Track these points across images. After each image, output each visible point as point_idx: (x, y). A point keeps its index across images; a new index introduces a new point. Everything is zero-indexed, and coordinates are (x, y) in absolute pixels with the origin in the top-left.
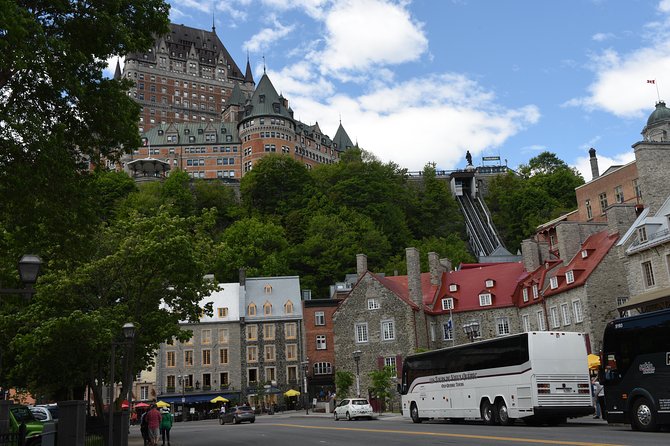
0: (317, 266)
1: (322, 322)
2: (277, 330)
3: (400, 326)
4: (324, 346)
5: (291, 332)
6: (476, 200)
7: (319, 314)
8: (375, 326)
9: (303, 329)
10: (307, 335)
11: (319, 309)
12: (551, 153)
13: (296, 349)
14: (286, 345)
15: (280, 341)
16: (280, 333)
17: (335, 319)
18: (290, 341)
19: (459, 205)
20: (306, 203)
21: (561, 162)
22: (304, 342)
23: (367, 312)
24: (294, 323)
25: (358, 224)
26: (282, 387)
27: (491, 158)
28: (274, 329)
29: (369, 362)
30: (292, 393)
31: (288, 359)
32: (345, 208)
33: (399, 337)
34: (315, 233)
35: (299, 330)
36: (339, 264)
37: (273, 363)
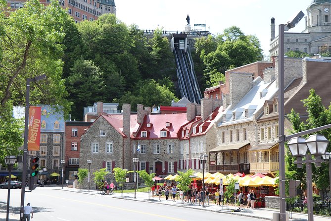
0: (77, 94)
1: (76, 135)
2: (48, 138)
3: (116, 146)
4: (76, 149)
5: (57, 139)
6: (186, 53)
7: (75, 130)
8: (102, 144)
9: (64, 138)
10: (67, 142)
11: (75, 127)
12: (237, 27)
13: (59, 150)
14: (54, 147)
15: (50, 144)
16: (50, 140)
17: (81, 139)
18: (56, 145)
19: (175, 56)
20: (74, 49)
21: (243, 34)
22: (64, 146)
23: (99, 137)
24: (59, 134)
25: (106, 67)
26: (50, 171)
27: (200, 25)
28: (47, 137)
29: (98, 164)
30: (54, 175)
31: (54, 155)
32: (99, 55)
33: (115, 152)
34: (78, 71)
35: (62, 139)
36: (91, 94)
37: (45, 157)
